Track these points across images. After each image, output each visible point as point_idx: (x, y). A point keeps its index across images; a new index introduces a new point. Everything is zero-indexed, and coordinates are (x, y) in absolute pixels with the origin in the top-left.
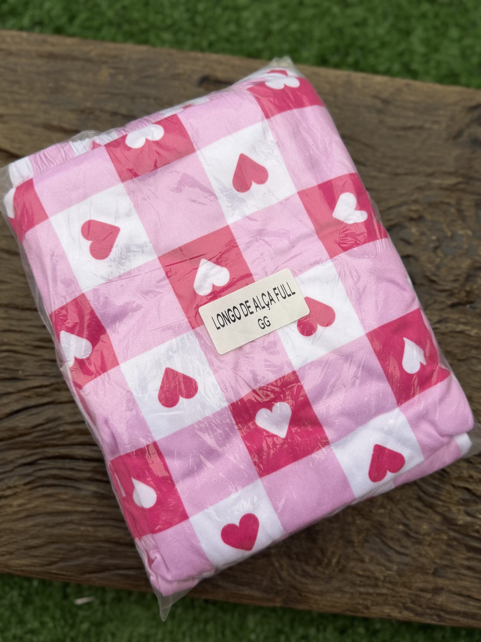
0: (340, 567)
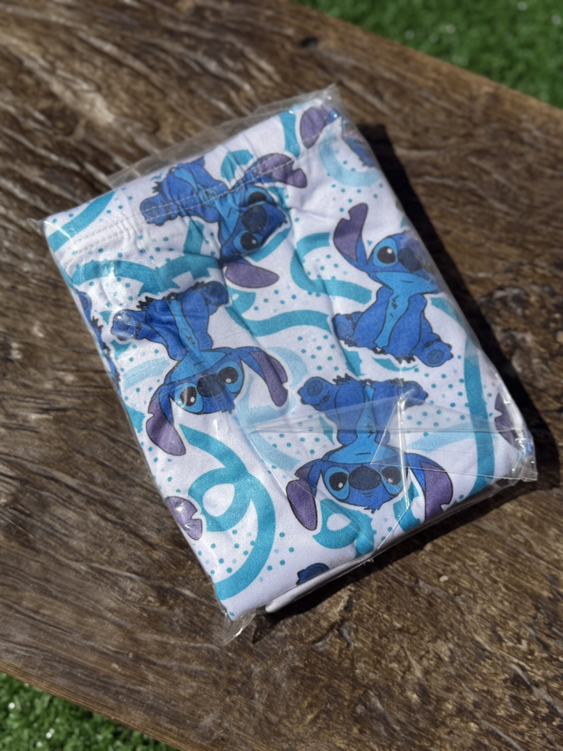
0: (315, 729)
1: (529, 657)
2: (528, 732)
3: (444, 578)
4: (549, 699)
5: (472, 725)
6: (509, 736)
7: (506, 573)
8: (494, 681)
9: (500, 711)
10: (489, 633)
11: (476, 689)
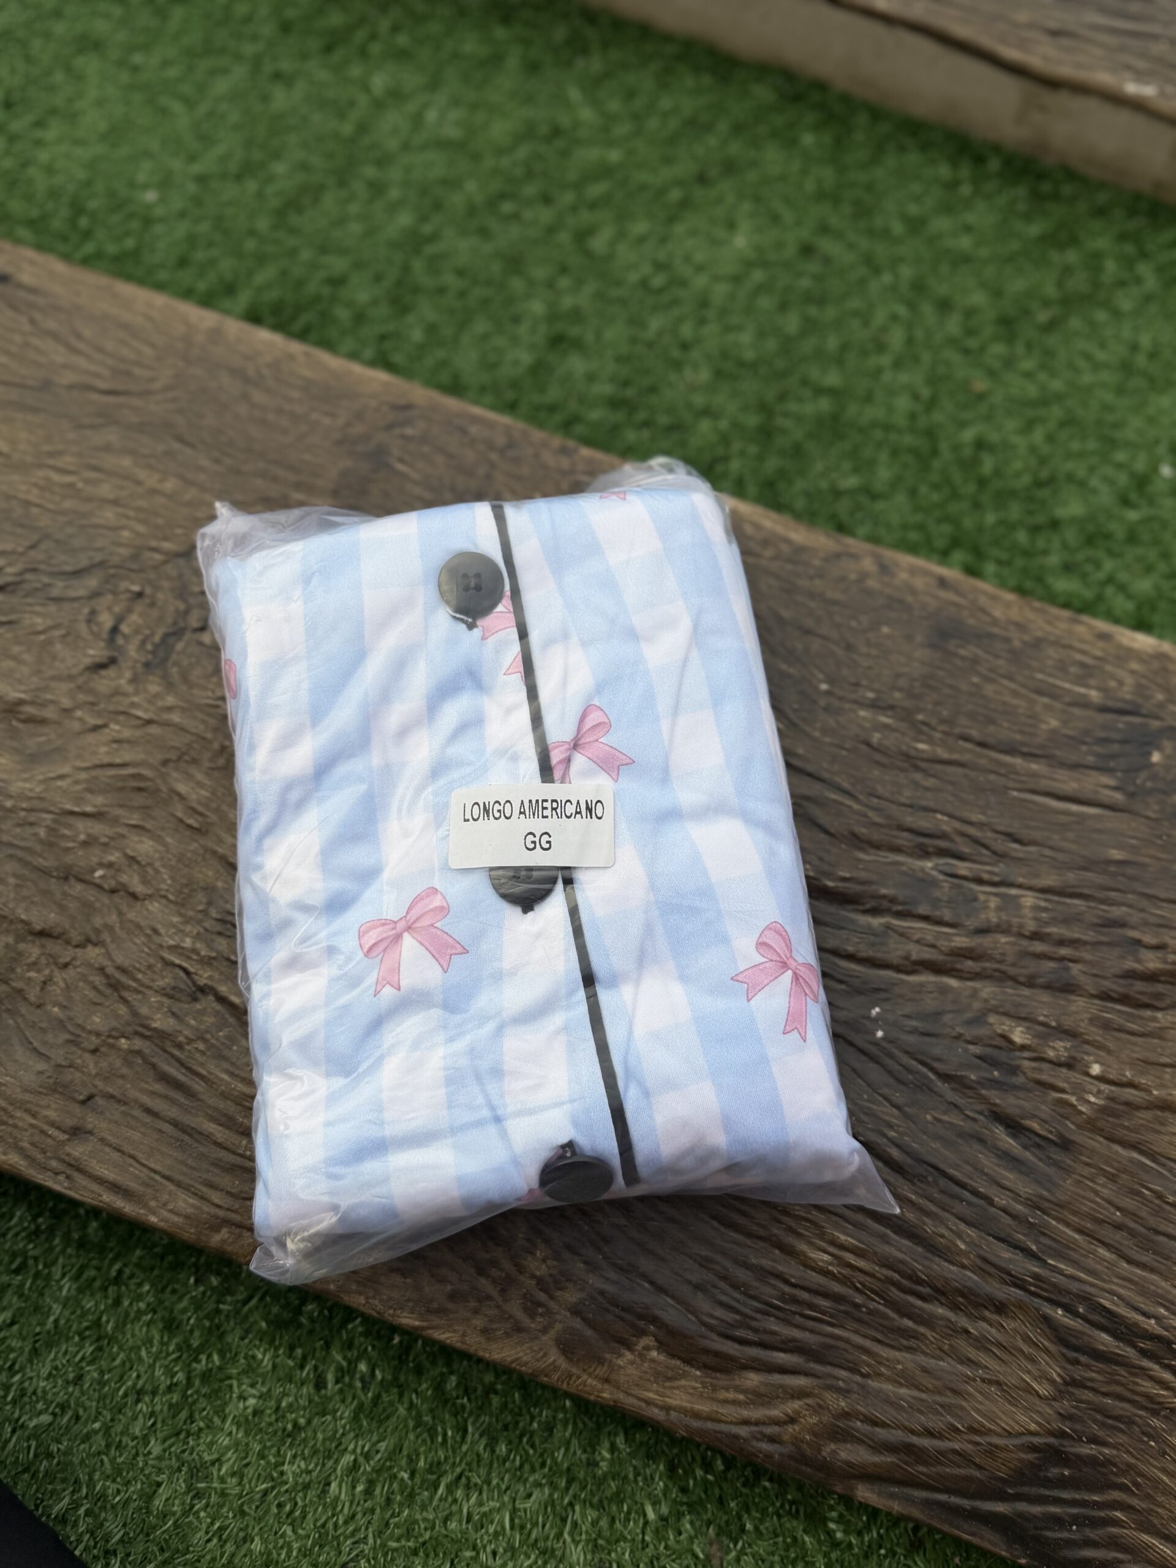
1: (195, 957)
2: (188, 1044)
3: (99, 873)
4: (218, 1007)
5: (123, 1041)
6: (165, 1051)
7: (173, 863)
8: (149, 988)
9: (155, 1021)
10: (149, 932)
11: (130, 999)
